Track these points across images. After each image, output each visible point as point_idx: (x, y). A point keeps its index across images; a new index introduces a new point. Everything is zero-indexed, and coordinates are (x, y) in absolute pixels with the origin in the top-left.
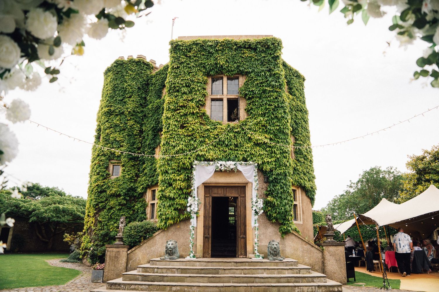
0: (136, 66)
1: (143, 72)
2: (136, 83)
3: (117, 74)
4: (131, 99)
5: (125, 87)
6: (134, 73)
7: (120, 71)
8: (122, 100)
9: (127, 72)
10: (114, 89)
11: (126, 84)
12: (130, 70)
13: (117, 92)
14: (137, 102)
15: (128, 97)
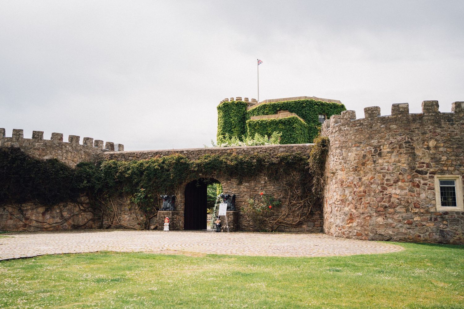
0: (236, 107)
1: (241, 110)
2: (237, 118)
3: (225, 112)
4: (235, 129)
5: (231, 121)
6: (236, 111)
7: (227, 110)
8: (230, 130)
9: (231, 111)
10: (225, 123)
11: (232, 120)
12: (233, 109)
13: (227, 125)
14: (239, 131)
15: (234, 128)
